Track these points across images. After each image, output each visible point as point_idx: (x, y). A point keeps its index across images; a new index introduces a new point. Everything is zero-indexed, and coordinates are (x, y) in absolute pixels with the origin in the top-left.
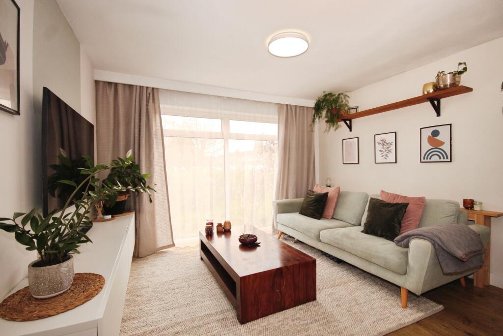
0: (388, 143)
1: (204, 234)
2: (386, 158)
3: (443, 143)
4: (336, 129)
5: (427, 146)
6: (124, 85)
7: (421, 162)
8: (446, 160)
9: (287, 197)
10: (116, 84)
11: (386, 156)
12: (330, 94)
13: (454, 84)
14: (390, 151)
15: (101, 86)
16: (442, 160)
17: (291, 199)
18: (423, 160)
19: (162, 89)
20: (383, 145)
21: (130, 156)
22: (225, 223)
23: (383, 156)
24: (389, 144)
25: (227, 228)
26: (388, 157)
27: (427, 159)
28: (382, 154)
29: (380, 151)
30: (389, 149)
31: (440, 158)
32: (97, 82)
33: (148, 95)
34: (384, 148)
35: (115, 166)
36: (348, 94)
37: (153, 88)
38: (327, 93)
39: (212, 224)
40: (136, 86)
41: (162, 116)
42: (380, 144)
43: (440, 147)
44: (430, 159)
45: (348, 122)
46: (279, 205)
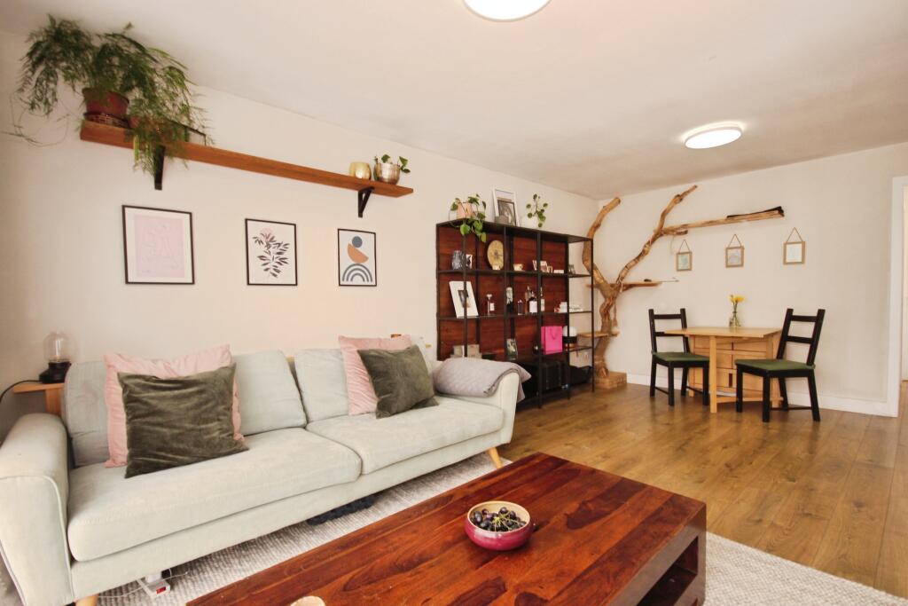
0: (279, 244)
2: (275, 275)
3: (366, 259)
5: (347, 261)
7: (340, 285)
8: (370, 283)
11: (275, 270)
13: (394, 181)
14: (282, 261)
16: (366, 283)
18: (342, 283)
20: (268, 246)
23: (267, 270)
24: (282, 248)
26: (278, 271)
27: (347, 280)
28: (265, 264)
29: (261, 257)
30: (281, 256)
31: (364, 280)
34: (270, 253)
42: (261, 242)
43: (364, 264)
44: (352, 280)
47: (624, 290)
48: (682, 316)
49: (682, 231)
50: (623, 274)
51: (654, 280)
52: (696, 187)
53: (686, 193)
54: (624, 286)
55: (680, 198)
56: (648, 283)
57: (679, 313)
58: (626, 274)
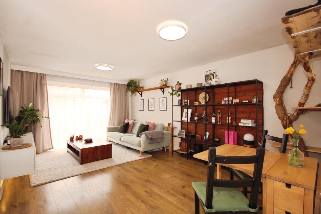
0: (152, 103)
1: (69, 140)
3: (164, 104)
4: (135, 95)
5: (161, 105)
6: (27, 72)
8: (165, 110)
9: (114, 125)
10: (22, 72)
12: (133, 81)
15: (14, 72)
17: (116, 126)
18: (160, 110)
19: (47, 74)
21: (31, 106)
22: (80, 136)
25: (81, 138)
28: (150, 107)
30: (152, 105)
32: (12, 71)
33: (41, 77)
35: (21, 109)
36: (140, 81)
37: (43, 74)
38: (131, 80)
39: (73, 136)
40: (34, 73)
41: (48, 86)
44: (162, 109)
45: (140, 93)
46: (108, 128)
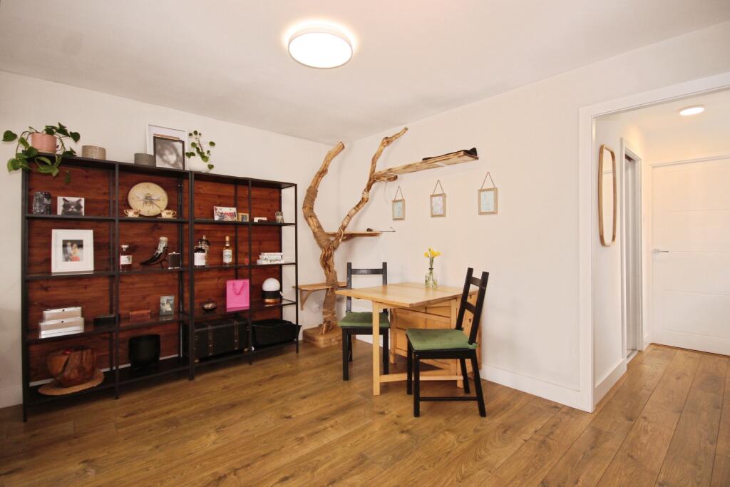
47: (343, 240)
48: (383, 271)
49: (392, 177)
50: (345, 223)
51: (376, 230)
52: (406, 129)
53: (397, 136)
54: (344, 235)
55: (388, 141)
56: (371, 233)
57: (381, 267)
58: (348, 223)
